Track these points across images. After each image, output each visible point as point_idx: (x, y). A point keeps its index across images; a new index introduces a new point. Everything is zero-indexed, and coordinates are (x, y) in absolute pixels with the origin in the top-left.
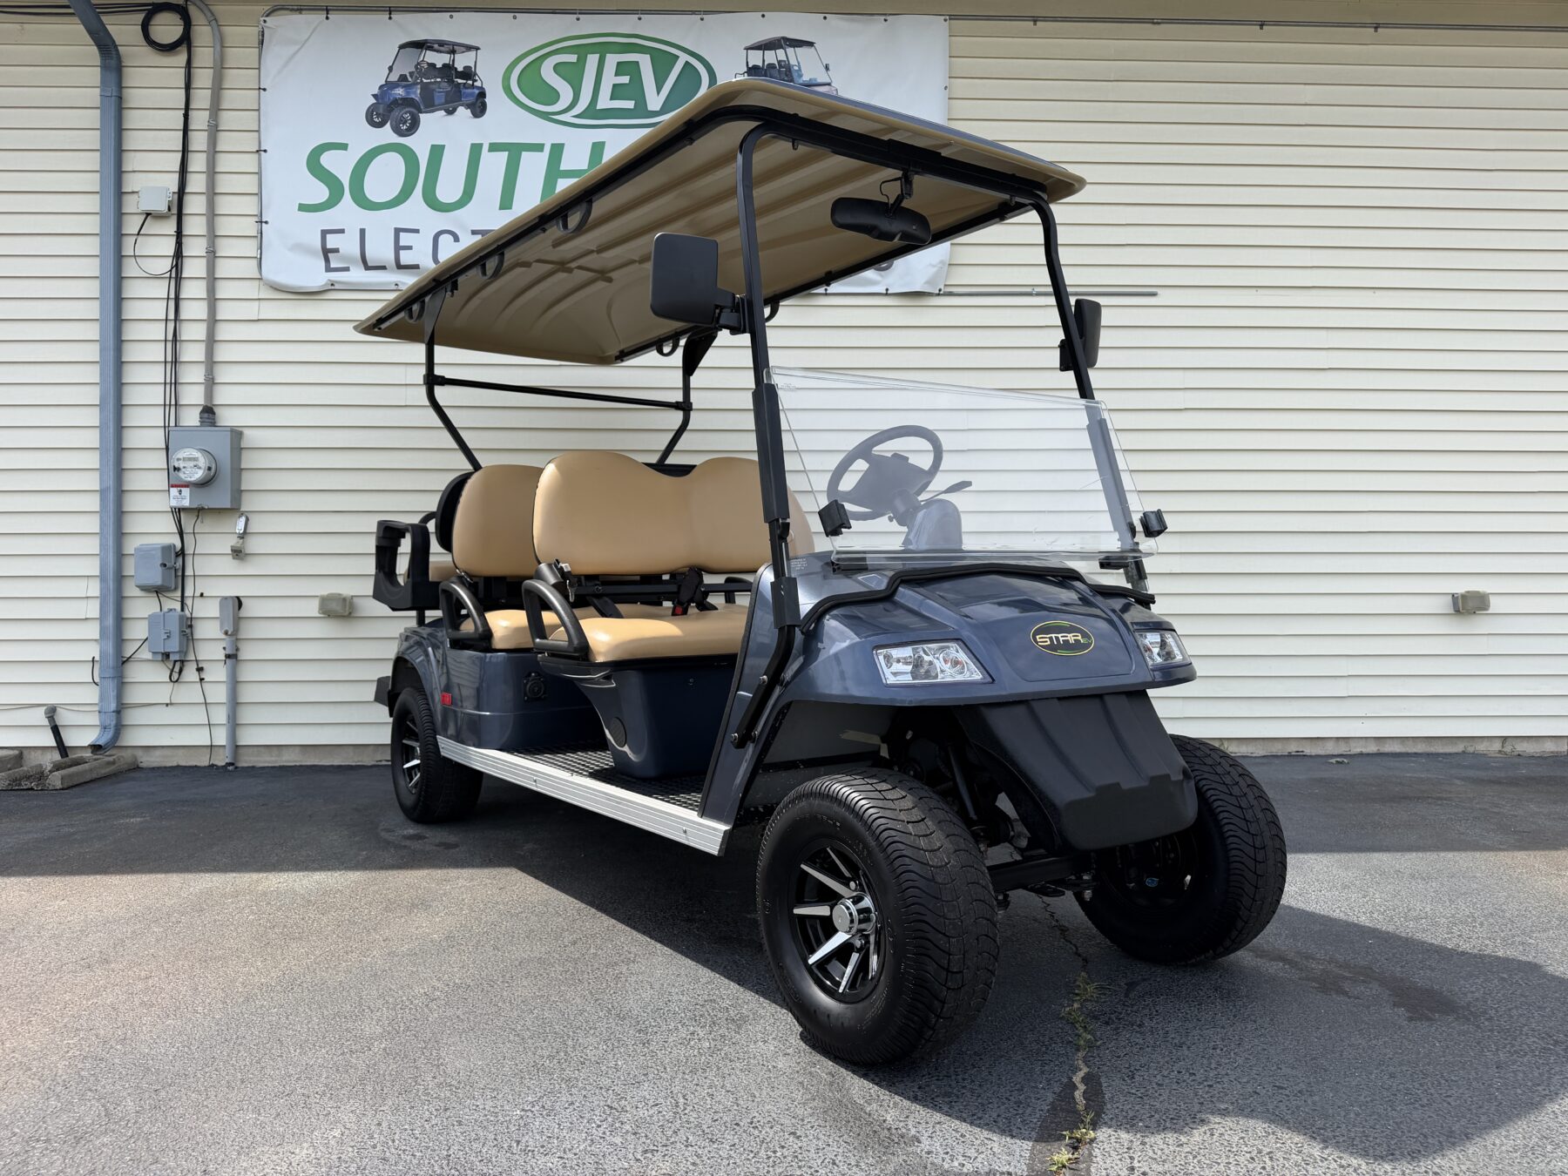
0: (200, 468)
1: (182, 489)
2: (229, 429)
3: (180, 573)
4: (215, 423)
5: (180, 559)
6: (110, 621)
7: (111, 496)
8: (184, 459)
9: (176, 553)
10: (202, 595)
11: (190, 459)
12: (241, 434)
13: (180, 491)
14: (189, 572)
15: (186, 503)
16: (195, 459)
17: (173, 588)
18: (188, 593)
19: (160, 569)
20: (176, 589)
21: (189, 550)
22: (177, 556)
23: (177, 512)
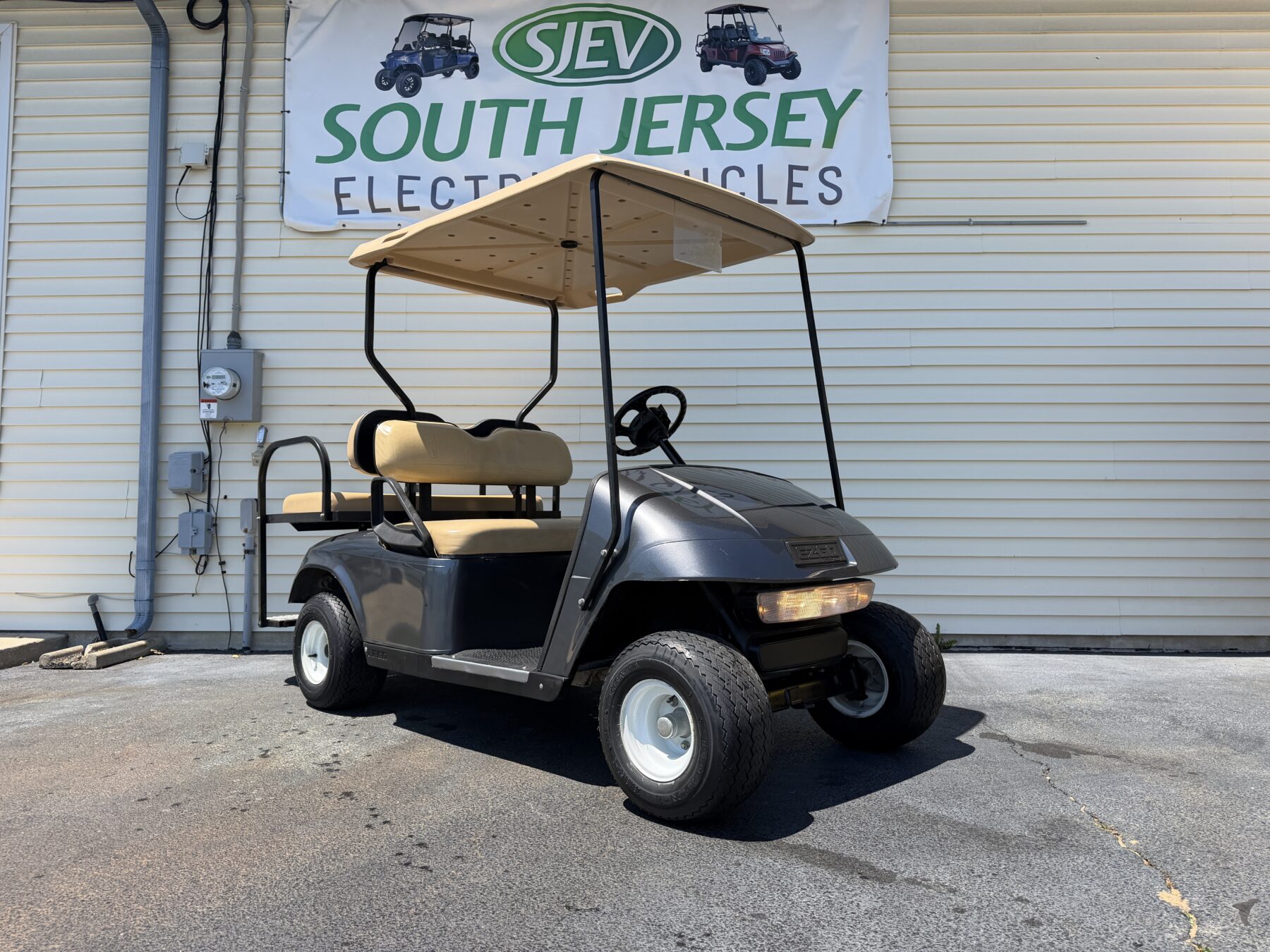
0: (226, 384)
1: (211, 404)
2: (252, 351)
3: (207, 479)
4: (240, 346)
5: (208, 465)
6: (146, 520)
7: (150, 410)
8: (213, 377)
9: (205, 459)
10: (225, 497)
11: (218, 377)
12: (263, 355)
13: (209, 405)
14: (215, 477)
15: (214, 416)
16: (223, 377)
17: (201, 490)
18: (214, 495)
19: (190, 474)
20: (203, 491)
21: (215, 459)
22: (205, 463)
23: (206, 424)
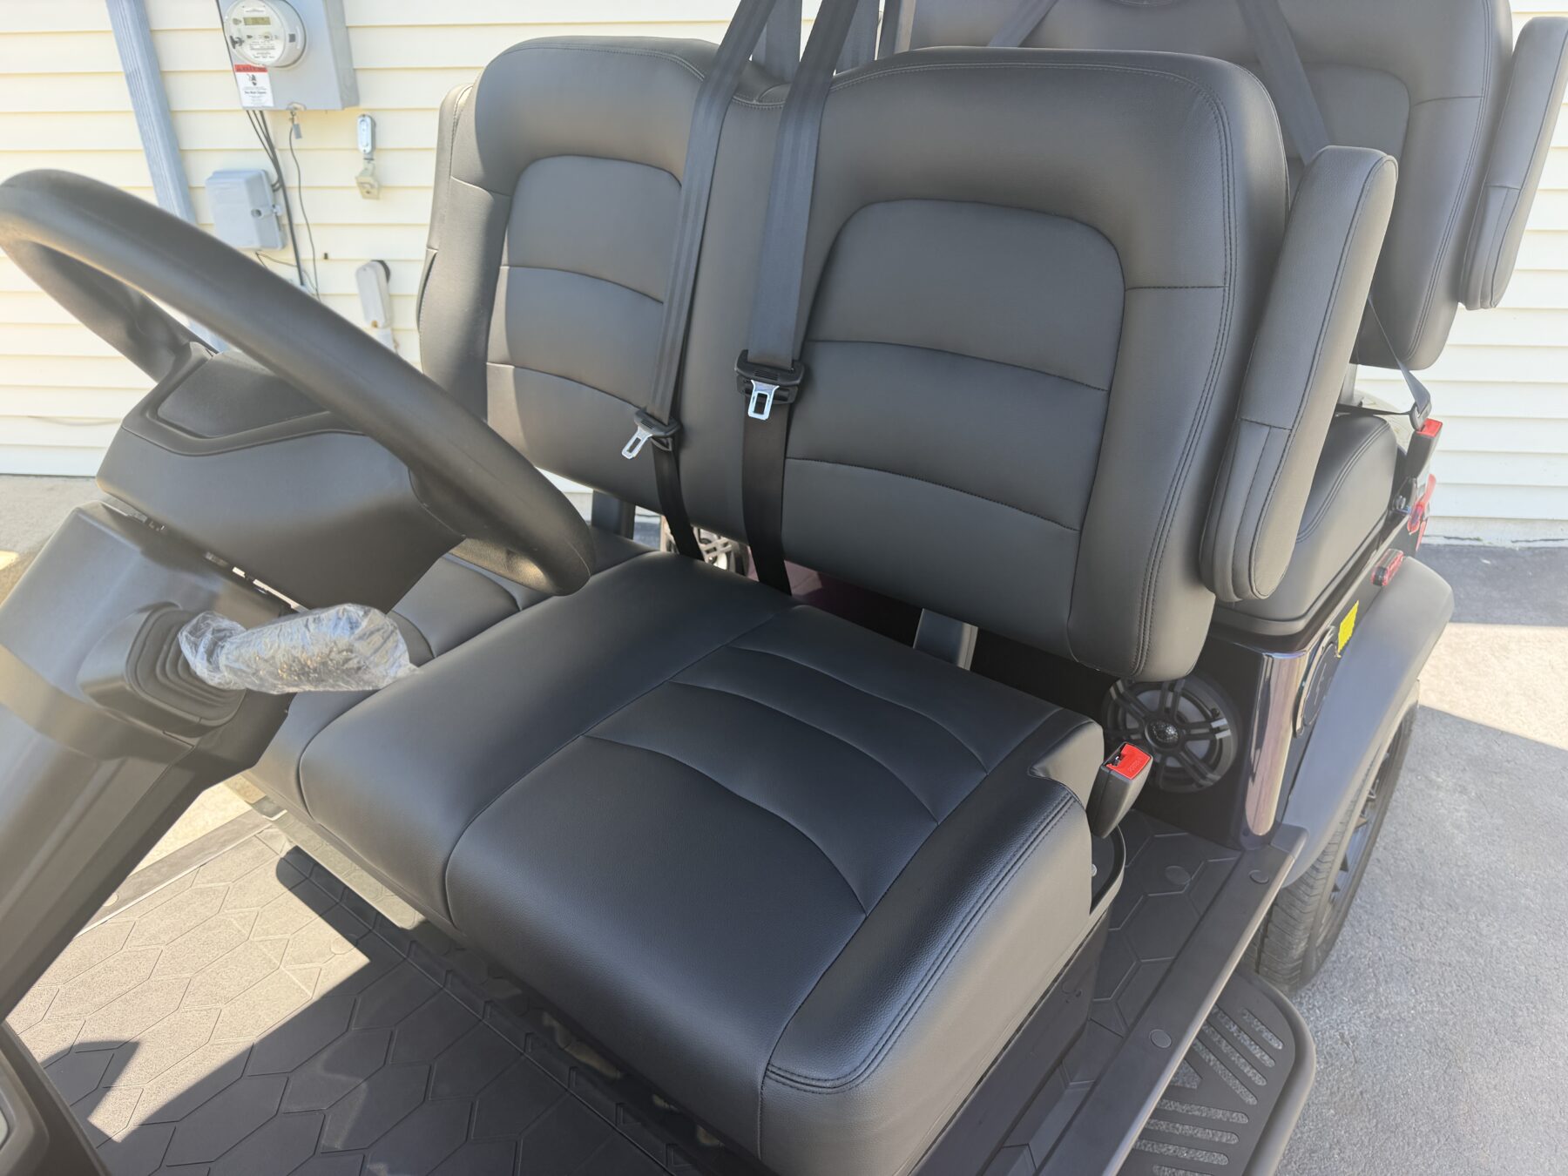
0: (276, 38)
1: (257, 75)
3: (285, 221)
5: (280, 193)
7: (145, 85)
8: (246, 21)
9: (273, 186)
10: (326, 256)
11: (256, 21)
13: (254, 78)
14: (298, 219)
15: (267, 101)
16: (265, 21)
17: (280, 246)
18: (306, 254)
19: (251, 220)
20: (284, 246)
21: (291, 181)
22: (274, 191)
23: (259, 117)
